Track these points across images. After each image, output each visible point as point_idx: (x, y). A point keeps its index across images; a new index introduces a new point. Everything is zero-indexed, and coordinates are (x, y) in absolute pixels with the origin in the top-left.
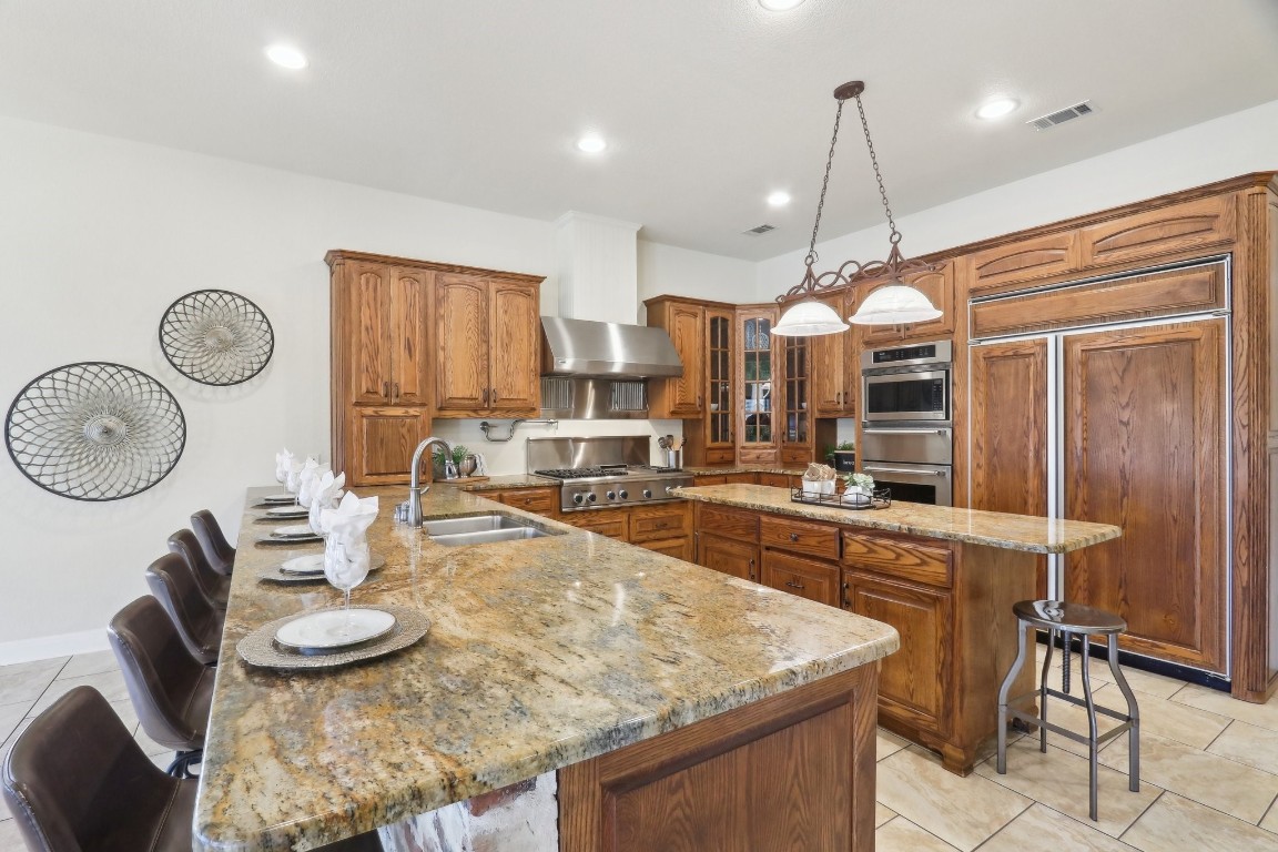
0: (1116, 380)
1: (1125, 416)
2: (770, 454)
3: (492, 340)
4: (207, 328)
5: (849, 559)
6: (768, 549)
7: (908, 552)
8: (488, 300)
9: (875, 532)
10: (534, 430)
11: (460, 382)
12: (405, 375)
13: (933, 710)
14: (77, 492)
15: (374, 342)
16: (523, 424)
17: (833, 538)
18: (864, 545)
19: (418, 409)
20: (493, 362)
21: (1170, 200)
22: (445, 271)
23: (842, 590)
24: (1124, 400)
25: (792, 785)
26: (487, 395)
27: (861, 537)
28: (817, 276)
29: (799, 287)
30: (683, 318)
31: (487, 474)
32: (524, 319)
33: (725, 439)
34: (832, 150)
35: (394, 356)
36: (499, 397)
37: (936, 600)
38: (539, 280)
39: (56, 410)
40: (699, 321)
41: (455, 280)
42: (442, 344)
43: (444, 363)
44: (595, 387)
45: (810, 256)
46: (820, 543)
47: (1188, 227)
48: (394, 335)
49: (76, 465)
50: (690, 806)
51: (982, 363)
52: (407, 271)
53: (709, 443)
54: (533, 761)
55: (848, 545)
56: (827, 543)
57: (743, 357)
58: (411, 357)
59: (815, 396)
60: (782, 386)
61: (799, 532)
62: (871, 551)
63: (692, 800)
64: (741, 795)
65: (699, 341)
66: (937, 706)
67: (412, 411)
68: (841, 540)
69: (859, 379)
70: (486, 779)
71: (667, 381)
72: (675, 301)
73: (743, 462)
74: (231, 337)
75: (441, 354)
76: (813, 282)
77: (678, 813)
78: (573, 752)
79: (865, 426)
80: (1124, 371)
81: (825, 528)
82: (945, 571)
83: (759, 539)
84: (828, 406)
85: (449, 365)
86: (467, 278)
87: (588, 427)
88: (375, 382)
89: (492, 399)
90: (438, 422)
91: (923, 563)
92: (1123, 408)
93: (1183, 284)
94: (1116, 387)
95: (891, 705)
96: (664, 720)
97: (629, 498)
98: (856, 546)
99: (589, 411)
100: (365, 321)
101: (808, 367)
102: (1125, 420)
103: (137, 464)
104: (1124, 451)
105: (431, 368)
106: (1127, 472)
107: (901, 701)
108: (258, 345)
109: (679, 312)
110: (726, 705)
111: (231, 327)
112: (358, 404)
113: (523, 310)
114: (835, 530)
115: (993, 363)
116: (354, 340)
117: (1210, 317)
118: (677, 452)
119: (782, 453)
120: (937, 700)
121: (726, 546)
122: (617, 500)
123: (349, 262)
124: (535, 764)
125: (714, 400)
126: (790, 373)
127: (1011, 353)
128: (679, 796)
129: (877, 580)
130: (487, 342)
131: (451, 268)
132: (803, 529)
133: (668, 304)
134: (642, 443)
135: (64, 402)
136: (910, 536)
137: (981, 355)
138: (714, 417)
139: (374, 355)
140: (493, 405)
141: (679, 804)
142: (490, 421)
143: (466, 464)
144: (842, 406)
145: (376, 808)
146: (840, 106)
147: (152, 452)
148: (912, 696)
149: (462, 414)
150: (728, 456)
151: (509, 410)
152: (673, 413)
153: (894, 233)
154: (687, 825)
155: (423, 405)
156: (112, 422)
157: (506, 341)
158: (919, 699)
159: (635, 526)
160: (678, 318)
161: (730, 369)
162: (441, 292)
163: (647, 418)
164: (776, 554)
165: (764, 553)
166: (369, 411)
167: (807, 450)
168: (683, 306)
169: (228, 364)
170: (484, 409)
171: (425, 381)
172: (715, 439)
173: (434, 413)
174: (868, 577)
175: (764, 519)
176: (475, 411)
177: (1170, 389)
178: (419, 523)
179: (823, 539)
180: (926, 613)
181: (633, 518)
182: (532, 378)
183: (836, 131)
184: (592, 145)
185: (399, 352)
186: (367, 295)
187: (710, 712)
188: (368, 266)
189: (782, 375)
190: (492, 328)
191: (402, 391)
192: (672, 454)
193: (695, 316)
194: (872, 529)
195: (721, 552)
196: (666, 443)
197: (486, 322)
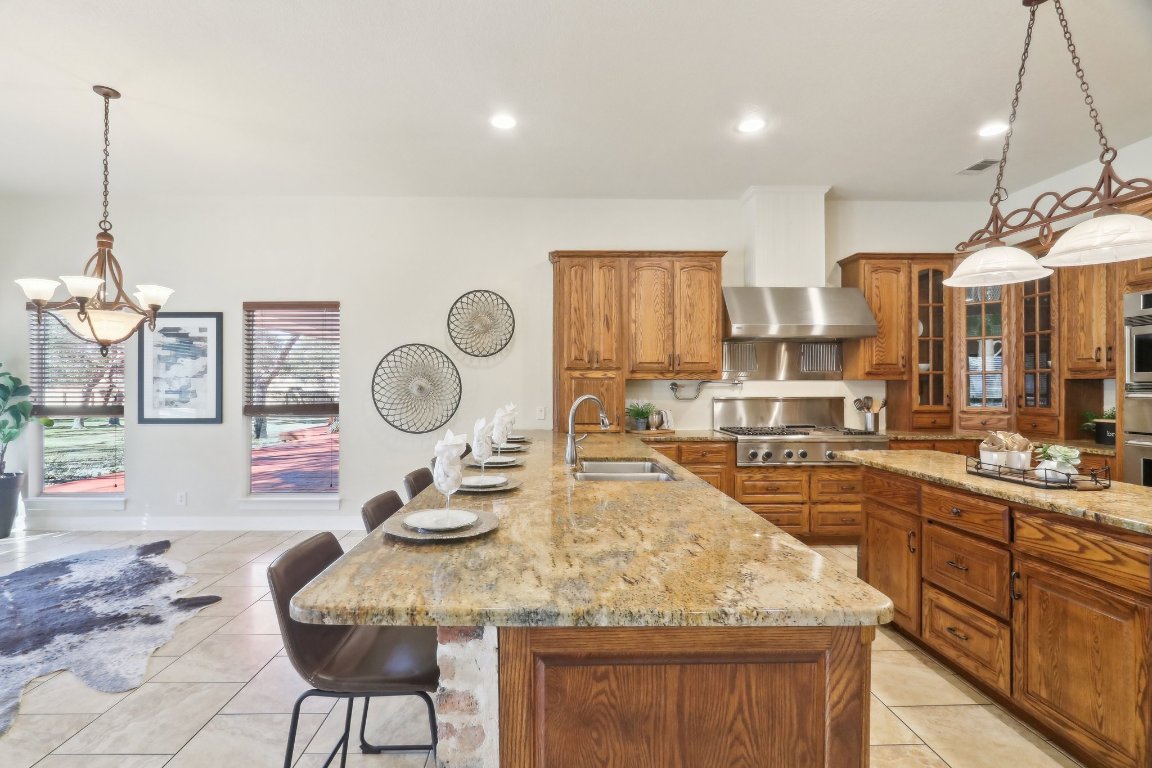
2: (1000, 420)
3: (677, 312)
4: (475, 317)
5: (1020, 545)
6: (930, 522)
7: (1096, 545)
8: (673, 277)
9: (1053, 516)
10: (718, 390)
11: (649, 351)
12: (603, 344)
13: (1132, 750)
14: (405, 427)
15: (580, 319)
16: (709, 384)
17: (1000, 517)
18: (1040, 530)
19: (614, 372)
20: (677, 331)
22: (637, 257)
23: (1012, 579)
25: (735, 719)
26: (672, 358)
27: (1037, 521)
28: (1004, 216)
29: (981, 232)
30: (882, 275)
31: (672, 428)
32: (706, 292)
33: (938, 400)
34: (1023, 67)
35: (596, 330)
36: (683, 361)
37: (1134, 610)
38: (720, 254)
39: (396, 374)
40: (902, 277)
41: (644, 263)
42: (633, 317)
43: (635, 334)
44: (788, 349)
45: (996, 195)
46: (986, 521)
48: (596, 312)
49: (405, 410)
50: (615, 697)
52: (606, 261)
53: (916, 406)
54: (468, 615)
55: (1019, 527)
56: (994, 523)
57: (963, 311)
58: (608, 328)
59: (1064, 352)
60: (1018, 341)
61: (961, 507)
62: (1047, 538)
63: (617, 693)
64: (671, 708)
65: (903, 297)
66: (1138, 747)
67: (610, 374)
68: (1012, 520)
69: (1122, 331)
70: (434, 616)
71: (862, 341)
72: (871, 259)
73: (964, 428)
74: (489, 321)
75: (633, 326)
76: (999, 223)
77: (603, 698)
78: (499, 618)
79: (1129, 389)
81: (992, 506)
82: (1147, 575)
83: (920, 510)
84: (1083, 365)
85: (640, 337)
86: (655, 260)
87: (783, 387)
88: (581, 351)
89: (677, 362)
90: (631, 383)
91: (1116, 561)
95: (1073, 729)
96: (578, 617)
97: (808, 458)
98: (1029, 531)
99: (782, 373)
100: (574, 303)
101: (1054, 318)
103: (436, 410)
105: (624, 339)
107: (1086, 729)
108: (505, 327)
109: (876, 270)
110: (642, 620)
111: (489, 315)
112: (569, 369)
113: (705, 283)
114: (1004, 508)
116: (566, 319)
118: (876, 416)
119: (1018, 419)
120: (1138, 739)
121: (887, 514)
122: (795, 458)
123: (563, 260)
124: (469, 617)
125: (923, 359)
126: (1030, 325)
128: (603, 685)
129: (1056, 573)
130: (673, 314)
131: (641, 254)
132: (967, 504)
133: (863, 262)
134: (837, 403)
135: (400, 370)
136: (1098, 525)
138: (923, 379)
139: (580, 332)
140: (677, 368)
141: (602, 692)
142: (678, 382)
143: (655, 419)
144: (1103, 363)
145: (367, 613)
146: (1033, 13)
147: (444, 403)
148: (1100, 725)
149: (650, 376)
150: (942, 420)
151: (692, 373)
152: (869, 374)
153: (1107, 150)
154: (612, 712)
155: (618, 369)
156: (423, 382)
157: (689, 311)
158: (1112, 731)
159: (816, 487)
160: (874, 276)
161: (946, 327)
162: (633, 274)
163: (842, 379)
164: (939, 528)
165: (926, 526)
166: (577, 374)
167: (1053, 418)
168: (881, 263)
169: (488, 342)
170: (669, 371)
171: (620, 349)
172: (924, 401)
173: (627, 375)
174: (1044, 568)
175: (926, 489)
176: (662, 373)
178: (573, 461)
179: (987, 517)
180: (1121, 625)
181: (814, 479)
182: (714, 344)
183: (1028, 44)
184: (752, 125)
185: (600, 326)
186: (576, 283)
187: (625, 622)
188: (576, 261)
189: (1018, 328)
190: (677, 301)
191: (602, 358)
192: (870, 416)
193: (898, 271)
194: (1050, 512)
195: (883, 520)
196: (864, 405)
197: (672, 296)
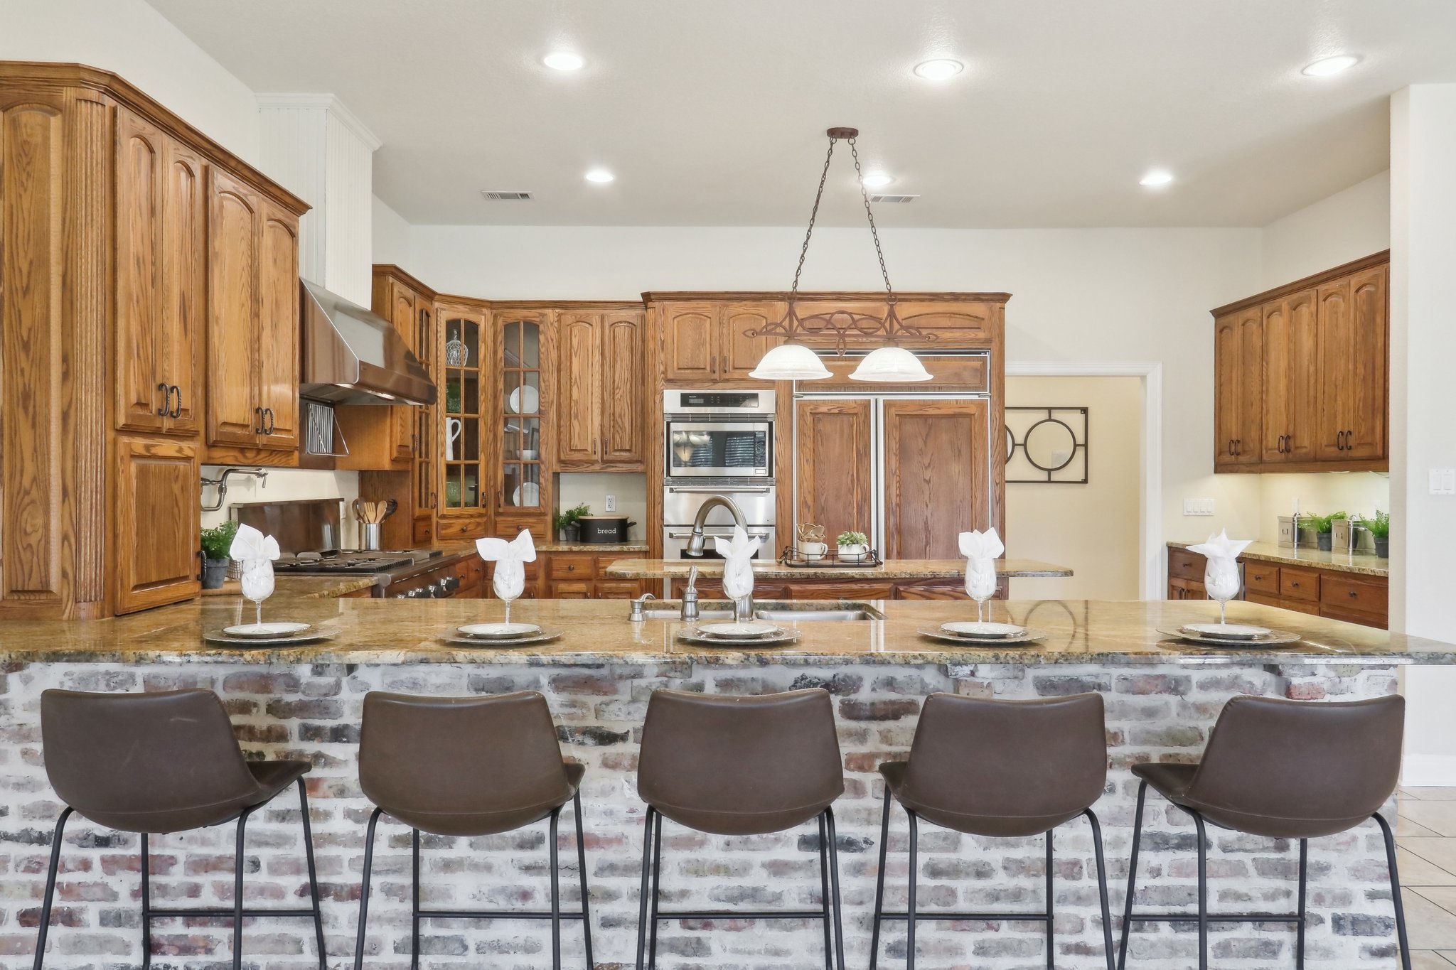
0: (921, 444)
1: (928, 475)
3: (263, 312)
19: (190, 443)
21: (956, 297)
22: (219, 163)
24: (927, 461)
26: (259, 418)
40: (412, 315)
47: (967, 323)
51: (809, 419)
57: (444, 376)
60: (495, 423)
65: (413, 345)
80: (927, 435)
92: (926, 468)
93: (965, 368)
94: (921, 450)
102: (927, 478)
104: (927, 506)
106: (929, 523)
109: (400, 297)
115: (819, 420)
117: (976, 397)
119: (495, 522)
127: (836, 411)
130: (259, 316)
137: (808, 410)
146: (832, 145)
150: (429, 529)
157: (275, 316)
166: (139, 444)
168: (401, 287)
177: (957, 454)
189: (495, 407)
190: (263, 290)
193: (410, 303)
